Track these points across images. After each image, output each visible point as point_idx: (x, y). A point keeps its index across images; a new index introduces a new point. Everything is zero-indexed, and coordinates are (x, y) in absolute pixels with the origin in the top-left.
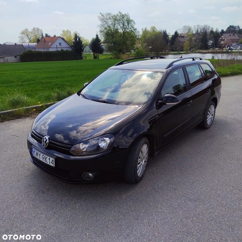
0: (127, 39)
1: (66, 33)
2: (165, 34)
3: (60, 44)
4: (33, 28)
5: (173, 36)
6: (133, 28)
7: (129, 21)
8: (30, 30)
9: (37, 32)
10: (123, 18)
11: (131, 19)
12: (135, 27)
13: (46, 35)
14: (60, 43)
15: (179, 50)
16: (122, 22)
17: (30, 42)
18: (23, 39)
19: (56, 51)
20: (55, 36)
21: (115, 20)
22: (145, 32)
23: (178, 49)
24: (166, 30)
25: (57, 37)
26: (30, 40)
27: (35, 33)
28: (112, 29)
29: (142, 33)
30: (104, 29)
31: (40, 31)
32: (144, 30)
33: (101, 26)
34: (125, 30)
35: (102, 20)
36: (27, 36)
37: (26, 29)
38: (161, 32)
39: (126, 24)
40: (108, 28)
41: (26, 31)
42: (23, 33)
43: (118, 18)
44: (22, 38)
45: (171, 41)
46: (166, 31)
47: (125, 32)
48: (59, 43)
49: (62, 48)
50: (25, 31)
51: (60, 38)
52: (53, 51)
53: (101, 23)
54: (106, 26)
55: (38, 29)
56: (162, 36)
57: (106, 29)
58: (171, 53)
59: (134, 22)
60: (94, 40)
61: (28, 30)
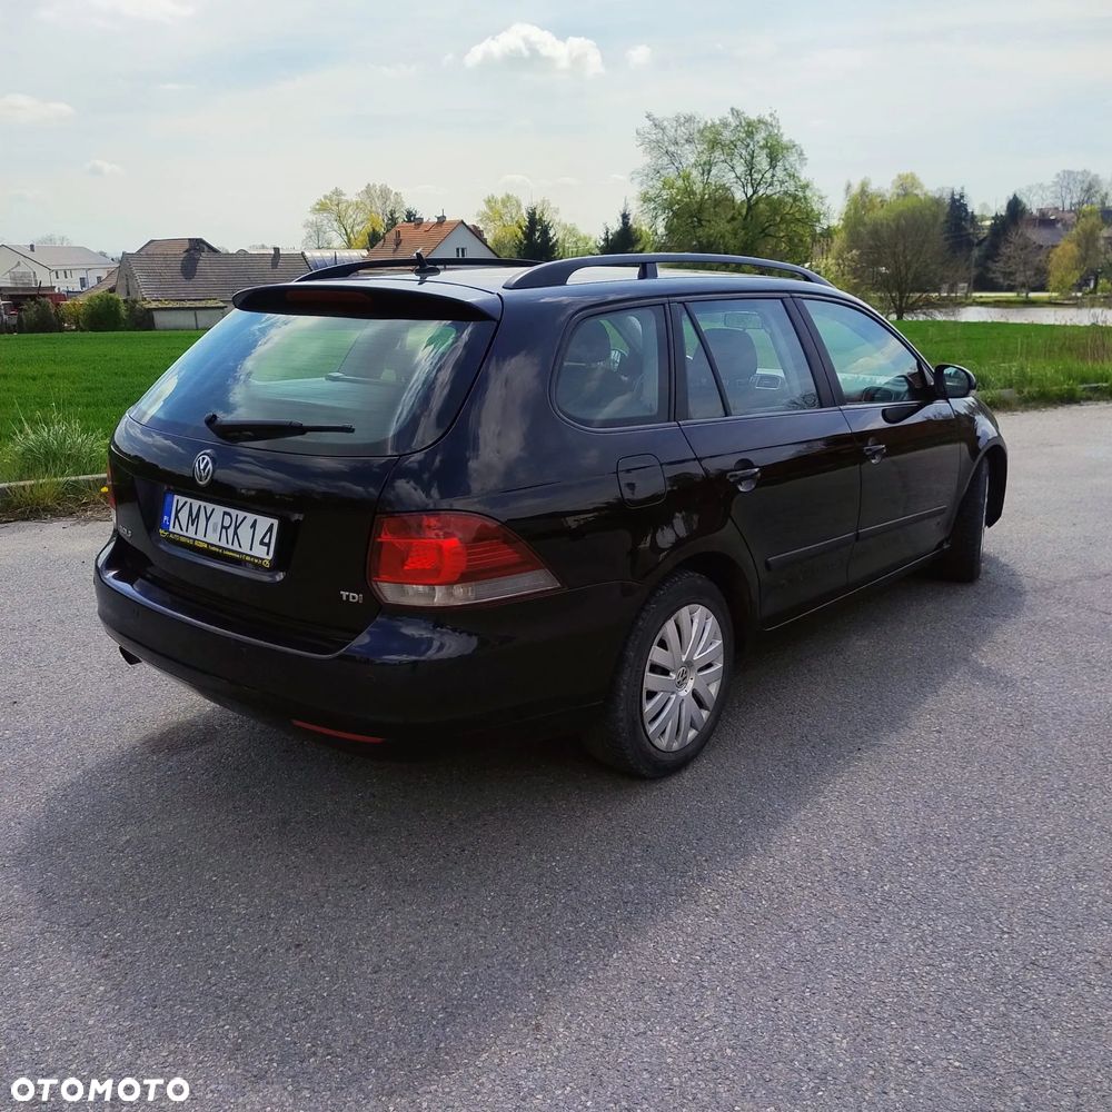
0: (763, 230)
1: (499, 206)
2: (957, 210)
3: (461, 252)
4: (364, 188)
5: (996, 218)
6: (792, 183)
7: (775, 152)
8: (352, 193)
9: (379, 204)
10: (750, 134)
11: (785, 139)
12: (805, 175)
13: (410, 216)
15: (1023, 285)
16: (744, 152)
17: (349, 246)
18: (321, 234)
20: (441, 220)
21: (714, 144)
22: (862, 202)
23: (1020, 278)
24: (963, 188)
25: (451, 223)
26: (349, 239)
27: (374, 209)
28: (698, 188)
29: (846, 203)
30: (660, 185)
31: (392, 197)
32: (856, 189)
33: (647, 175)
34: (755, 192)
35: (656, 146)
36: (339, 219)
37: (338, 193)
38: (937, 202)
39: (763, 162)
40: (680, 183)
41: (335, 197)
42: (322, 208)
43: (727, 135)
44: (318, 231)
45: (986, 243)
46: (962, 197)
47: (754, 197)
48: (458, 250)
50: (331, 201)
53: (647, 160)
54: (671, 173)
55: (385, 194)
56: (942, 218)
57: (667, 185)
58: (982, 300)
59: (801, 154)
60: (610, 237)
61: (345, 195)
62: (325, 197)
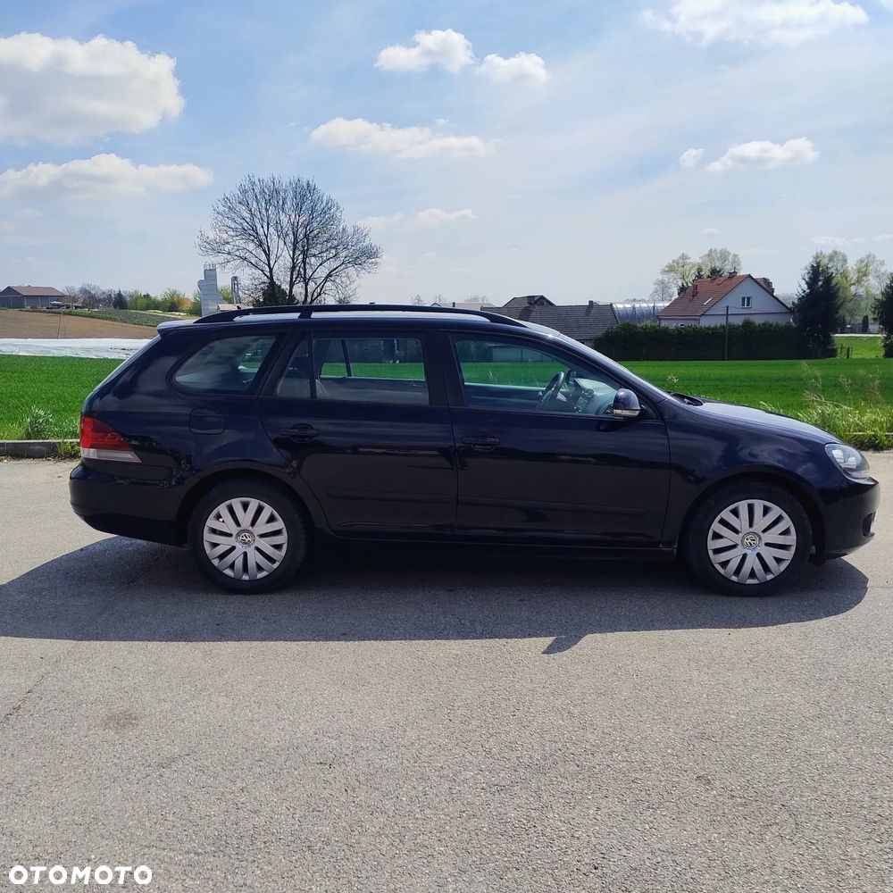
3: (747, 301)
4: (706, 253)
8: (696, 257)
9: (718, 264)
14: (748, 298)
18: (666, 289)
19: (722, 327)
20: (733, 275)
25: (740, 277)
36: (683, 277)
37: (684, 257)
41: (681, 261)
42: (670, 269)
44: (664, 286)
49: (747, 317)
50: (678, 263)
51: (749, 280)
52: (712, 326)
61: (689, 258)
62: (674, 261)
